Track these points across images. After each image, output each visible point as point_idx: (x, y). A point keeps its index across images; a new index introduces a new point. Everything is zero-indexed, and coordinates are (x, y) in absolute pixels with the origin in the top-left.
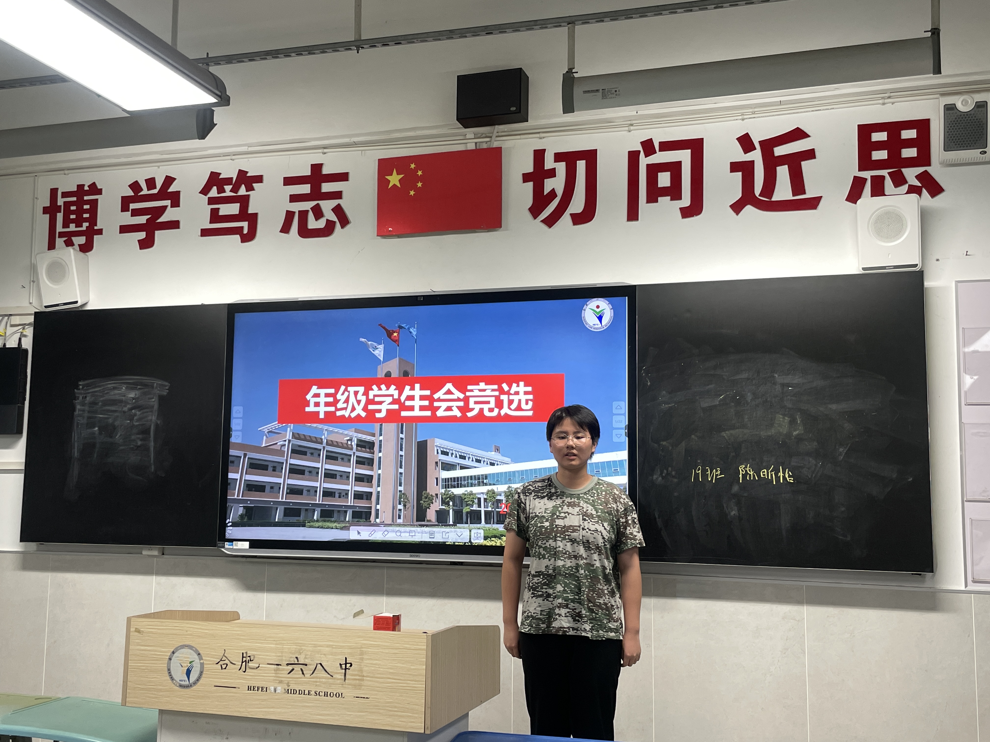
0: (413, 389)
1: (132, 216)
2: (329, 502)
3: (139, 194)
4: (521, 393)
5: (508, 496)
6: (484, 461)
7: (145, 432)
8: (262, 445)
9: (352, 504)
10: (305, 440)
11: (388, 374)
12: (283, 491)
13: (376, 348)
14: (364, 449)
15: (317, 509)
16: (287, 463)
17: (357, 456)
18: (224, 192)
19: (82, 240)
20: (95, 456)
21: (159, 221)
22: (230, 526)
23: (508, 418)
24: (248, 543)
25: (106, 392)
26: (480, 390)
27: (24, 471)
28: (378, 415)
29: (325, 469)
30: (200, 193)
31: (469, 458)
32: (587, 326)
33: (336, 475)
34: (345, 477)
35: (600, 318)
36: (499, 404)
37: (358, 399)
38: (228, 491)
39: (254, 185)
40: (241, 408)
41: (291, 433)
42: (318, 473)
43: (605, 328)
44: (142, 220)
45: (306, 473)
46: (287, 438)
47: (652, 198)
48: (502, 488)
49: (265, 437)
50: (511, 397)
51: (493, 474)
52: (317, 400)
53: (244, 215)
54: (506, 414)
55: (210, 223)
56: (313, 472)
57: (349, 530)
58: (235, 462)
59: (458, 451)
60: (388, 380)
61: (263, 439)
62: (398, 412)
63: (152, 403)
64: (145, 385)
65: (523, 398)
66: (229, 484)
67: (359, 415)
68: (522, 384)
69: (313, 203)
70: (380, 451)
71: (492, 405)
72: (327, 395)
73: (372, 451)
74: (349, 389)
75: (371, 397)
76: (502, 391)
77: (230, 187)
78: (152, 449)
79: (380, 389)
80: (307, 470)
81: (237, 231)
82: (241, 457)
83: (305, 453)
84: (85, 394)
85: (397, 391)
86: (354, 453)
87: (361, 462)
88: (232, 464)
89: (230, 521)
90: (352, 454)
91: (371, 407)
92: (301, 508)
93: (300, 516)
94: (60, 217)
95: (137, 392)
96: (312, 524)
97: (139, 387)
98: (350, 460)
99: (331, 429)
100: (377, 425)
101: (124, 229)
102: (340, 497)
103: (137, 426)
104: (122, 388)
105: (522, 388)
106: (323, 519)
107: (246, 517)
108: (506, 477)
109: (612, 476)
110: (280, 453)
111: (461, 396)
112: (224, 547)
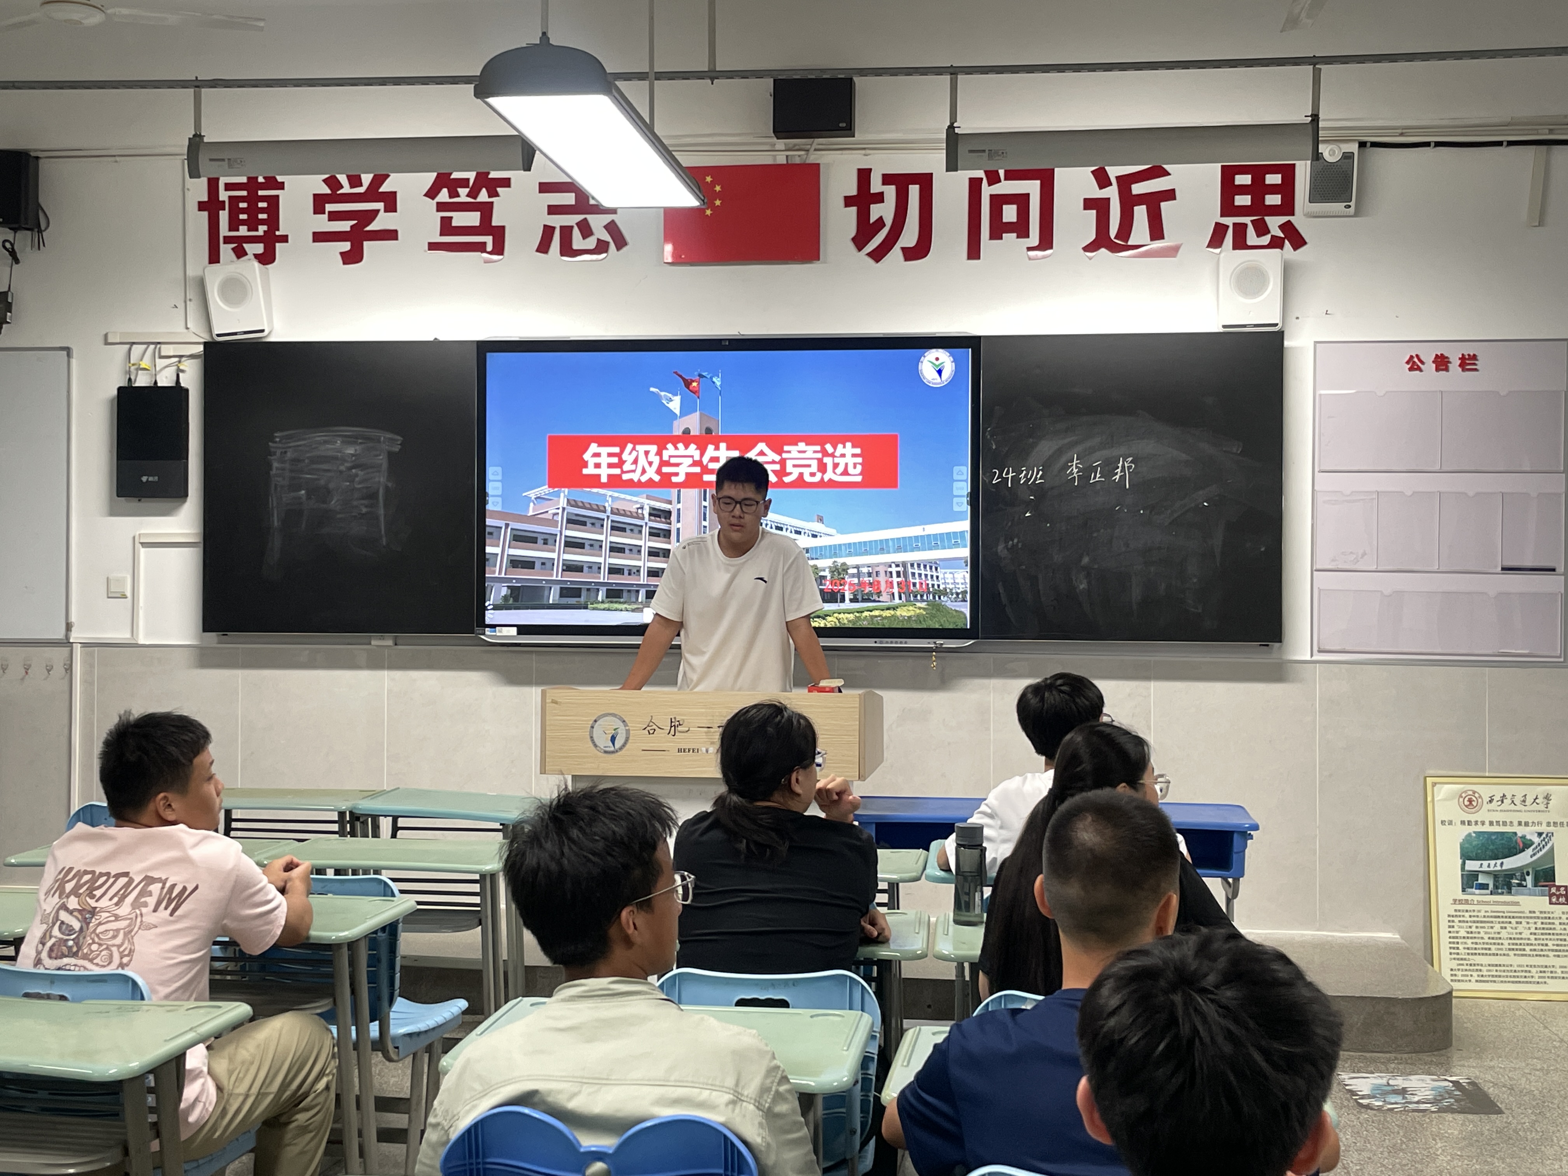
0: (717, 448)
1: (329, 220)
2: (616, 579)
3: (339, 192)
4: (848, 455)
5: (833, 572)
6: (805, 533)
7: (372, 496)
8: (528, 512)
9: (645, 583)
10: (584, 507)
11: (687, 431)
12: (558, 568)
13: (671, 400)
14: (658, 519)
15: (601, 588)
16: (561, 534)
17: (650, 528)
18: (458, 196)
19: (259, 248)
20: (303, 526)
21: (368, 228)
22: (491, 609)
23: (832, 484)
24: (515, 629)
25: (313, 446)
26: (800, 452)
27: (202, 545)
28: (674, 479)
29: (611, 542)
30: (426, 195)
31: (787, 529)
32: (925, 381)
33: (624, 549)
34: (635, 550)
35: (940, 372)
36: (822, 468)
37: (650, 460)
38: (487, 568)
39: (499, 189)
40: (499, 469)
41: (566, 500)
42: (601, 547)
43: (946, 383)
44: (345, 226)
45: (587, 546)
46: (560, 506)
47: (997, 233)
48: (825, 563)
49: (532, 505)
50: (837, 460)
51: (816, 548)
52: (597, 460)
53: (486, 227)
54: (830, 480)
55: (441, 235)
56: (595, 545)
57: (642, 611)
58: (495, 534)
59: (774, 522)
60: (686, 438)
61: (529, 506)
62: (699, 476)
63: (380, 462)
64: (368, 439)
65: (851, 461)
66: (488, 560)
67: (651, 480)
68: (849, 445)
69: (580, 217)
70: (679, 521)
71: (814, 468)
72: (610, 455)
73: (668, 521)
74: (638, 447)
75: (665, 458)
76: (825, 453)
77: (467, 190)
78: (382, 519)
79: (676, 448)
80: (587, 543)
81: (480, 247)
82: (501, 528)
83: (584, 524)
84: (284, 448)
85: (698, 452)
86: (646, 523)
87: (655, 533)
88: (490, 536)
89: (491, 603)
90: (644, 524)
91: (665, 470)
92: (581, 588)
93: (580, 597)
94: (224, 216)
95: (357, 447)
96: (595, 605)
97: (360, 441)
98: (640, 532)
99: (616, 495)
100: (675, 491)
101: (319, 237)
102: (630, 574)
103: (359, 489)
104: (336, 442)
105: (849, 449)
106: (609, 599)
107: (512, 599)
108: (830, 550)
109: (952, 548)
110: (553, 523)
111: (777, 458)
112: (484, 634)
